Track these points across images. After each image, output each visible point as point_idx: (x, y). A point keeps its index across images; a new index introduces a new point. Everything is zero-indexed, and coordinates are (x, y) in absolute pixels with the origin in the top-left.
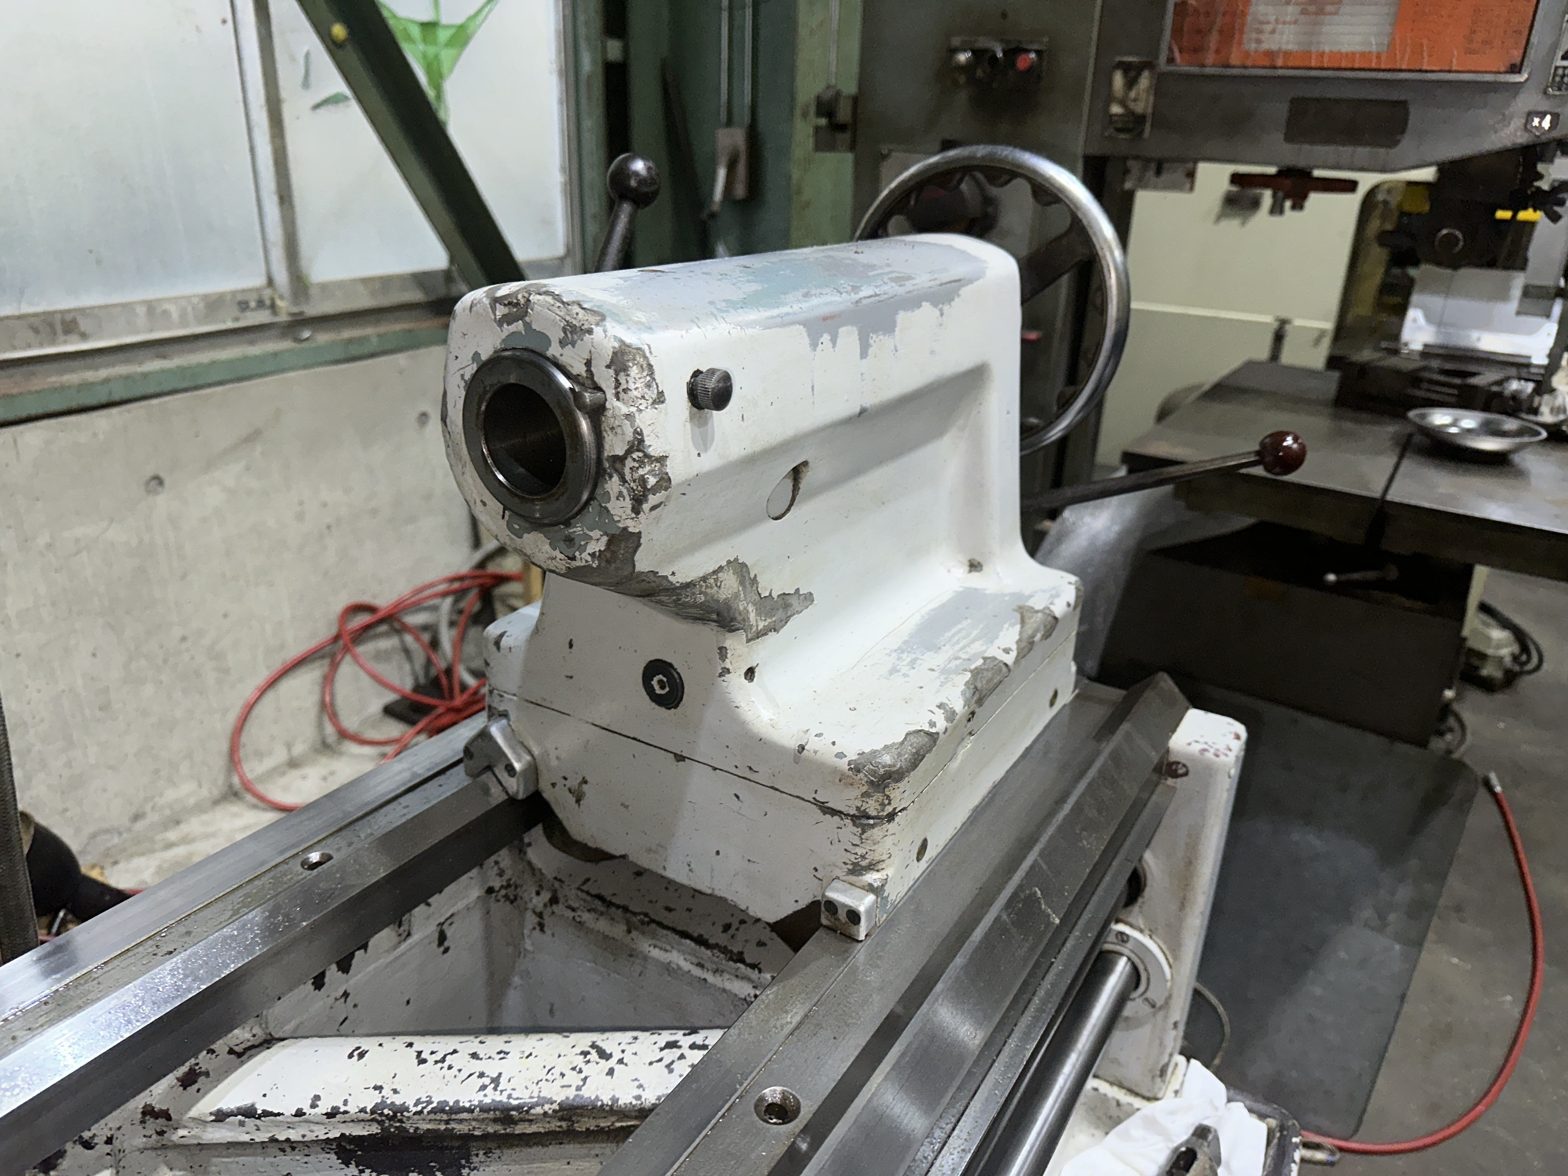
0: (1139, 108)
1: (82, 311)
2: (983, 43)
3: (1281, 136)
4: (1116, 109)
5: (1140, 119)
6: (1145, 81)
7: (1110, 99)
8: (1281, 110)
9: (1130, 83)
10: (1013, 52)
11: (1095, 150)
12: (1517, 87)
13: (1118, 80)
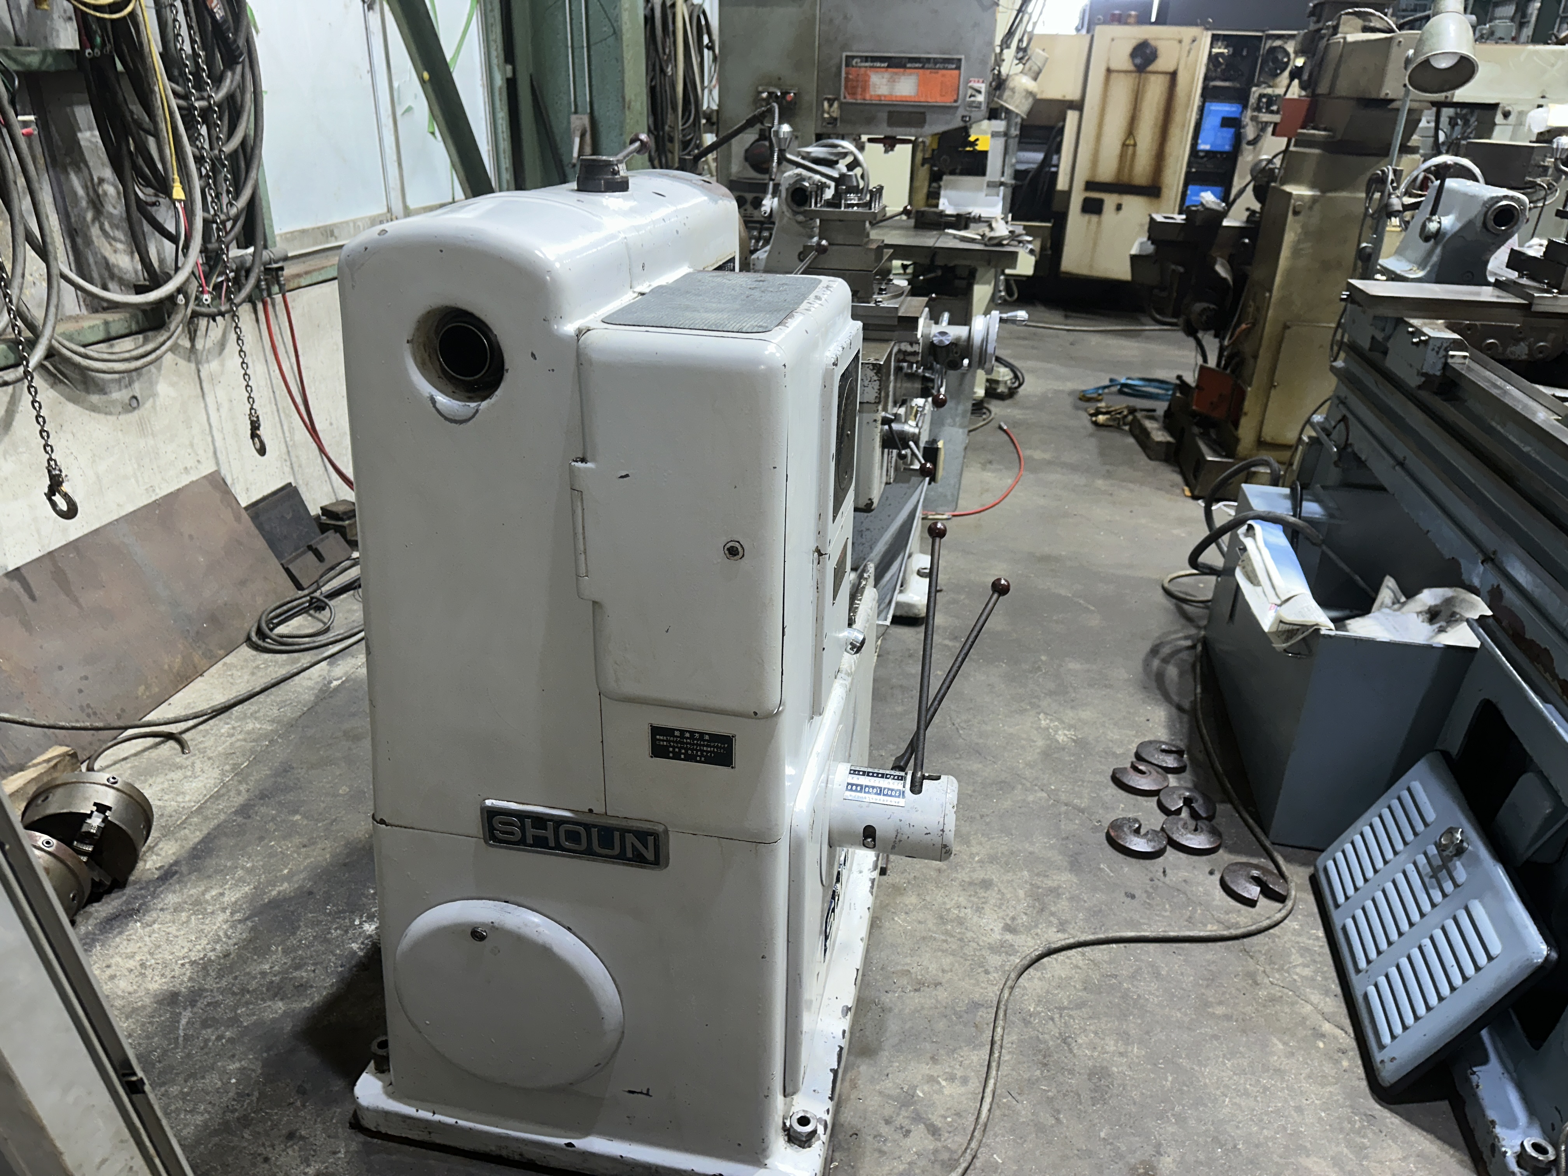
0: (834, 115)
1: (335, 225)
2: (772, 89)
3: (885, 125)
4: (826, 116)
5: (836, 119)
6: (836, 105)
7: (823, 112)
8: (884, 116)
9: (831, 106)
10: (785, 94)
11: (818, 131)
12: (957, 108)
13: (826, 104)
